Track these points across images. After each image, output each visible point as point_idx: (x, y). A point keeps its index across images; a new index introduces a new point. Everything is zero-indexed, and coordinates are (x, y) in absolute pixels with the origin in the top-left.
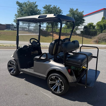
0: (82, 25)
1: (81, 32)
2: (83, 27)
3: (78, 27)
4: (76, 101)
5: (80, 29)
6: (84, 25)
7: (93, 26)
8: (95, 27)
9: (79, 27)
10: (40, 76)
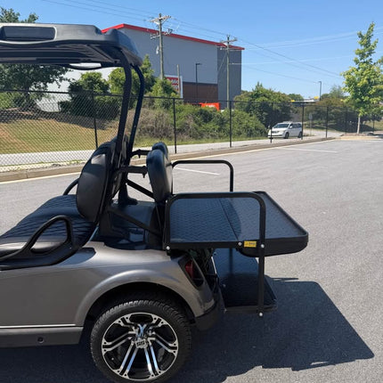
0: (61, 79)
1: (62, 104)
2: (65, 86)
3: (46, 86)
4: (228, 378)
5: (51, 94)
6: (69, 81)
7: (101, 83)
8: (107, 87)
9: (51, 87)
10: (40, 337)
